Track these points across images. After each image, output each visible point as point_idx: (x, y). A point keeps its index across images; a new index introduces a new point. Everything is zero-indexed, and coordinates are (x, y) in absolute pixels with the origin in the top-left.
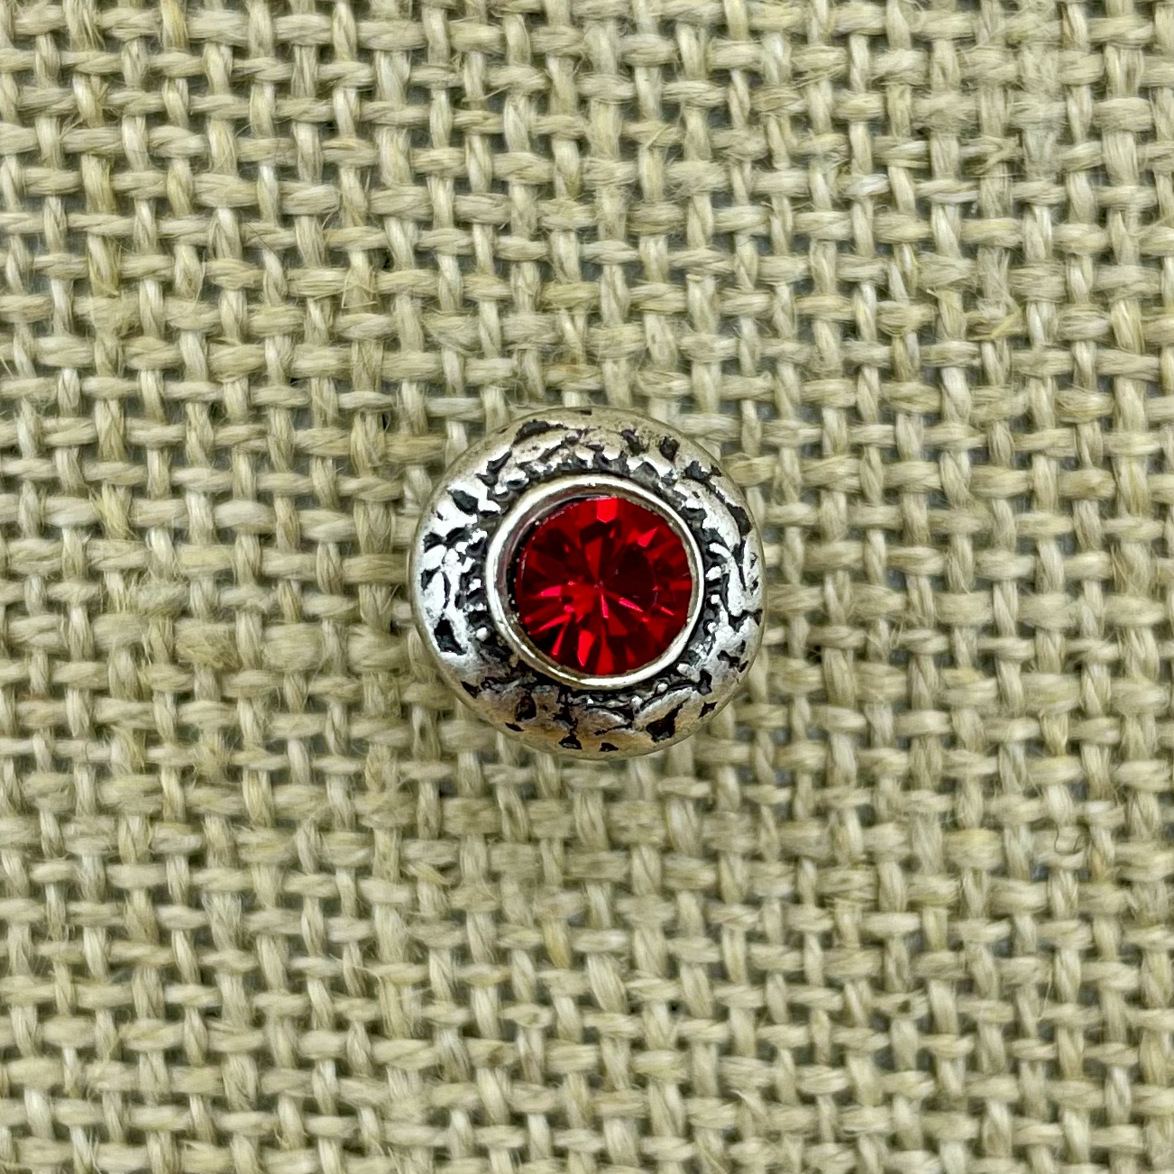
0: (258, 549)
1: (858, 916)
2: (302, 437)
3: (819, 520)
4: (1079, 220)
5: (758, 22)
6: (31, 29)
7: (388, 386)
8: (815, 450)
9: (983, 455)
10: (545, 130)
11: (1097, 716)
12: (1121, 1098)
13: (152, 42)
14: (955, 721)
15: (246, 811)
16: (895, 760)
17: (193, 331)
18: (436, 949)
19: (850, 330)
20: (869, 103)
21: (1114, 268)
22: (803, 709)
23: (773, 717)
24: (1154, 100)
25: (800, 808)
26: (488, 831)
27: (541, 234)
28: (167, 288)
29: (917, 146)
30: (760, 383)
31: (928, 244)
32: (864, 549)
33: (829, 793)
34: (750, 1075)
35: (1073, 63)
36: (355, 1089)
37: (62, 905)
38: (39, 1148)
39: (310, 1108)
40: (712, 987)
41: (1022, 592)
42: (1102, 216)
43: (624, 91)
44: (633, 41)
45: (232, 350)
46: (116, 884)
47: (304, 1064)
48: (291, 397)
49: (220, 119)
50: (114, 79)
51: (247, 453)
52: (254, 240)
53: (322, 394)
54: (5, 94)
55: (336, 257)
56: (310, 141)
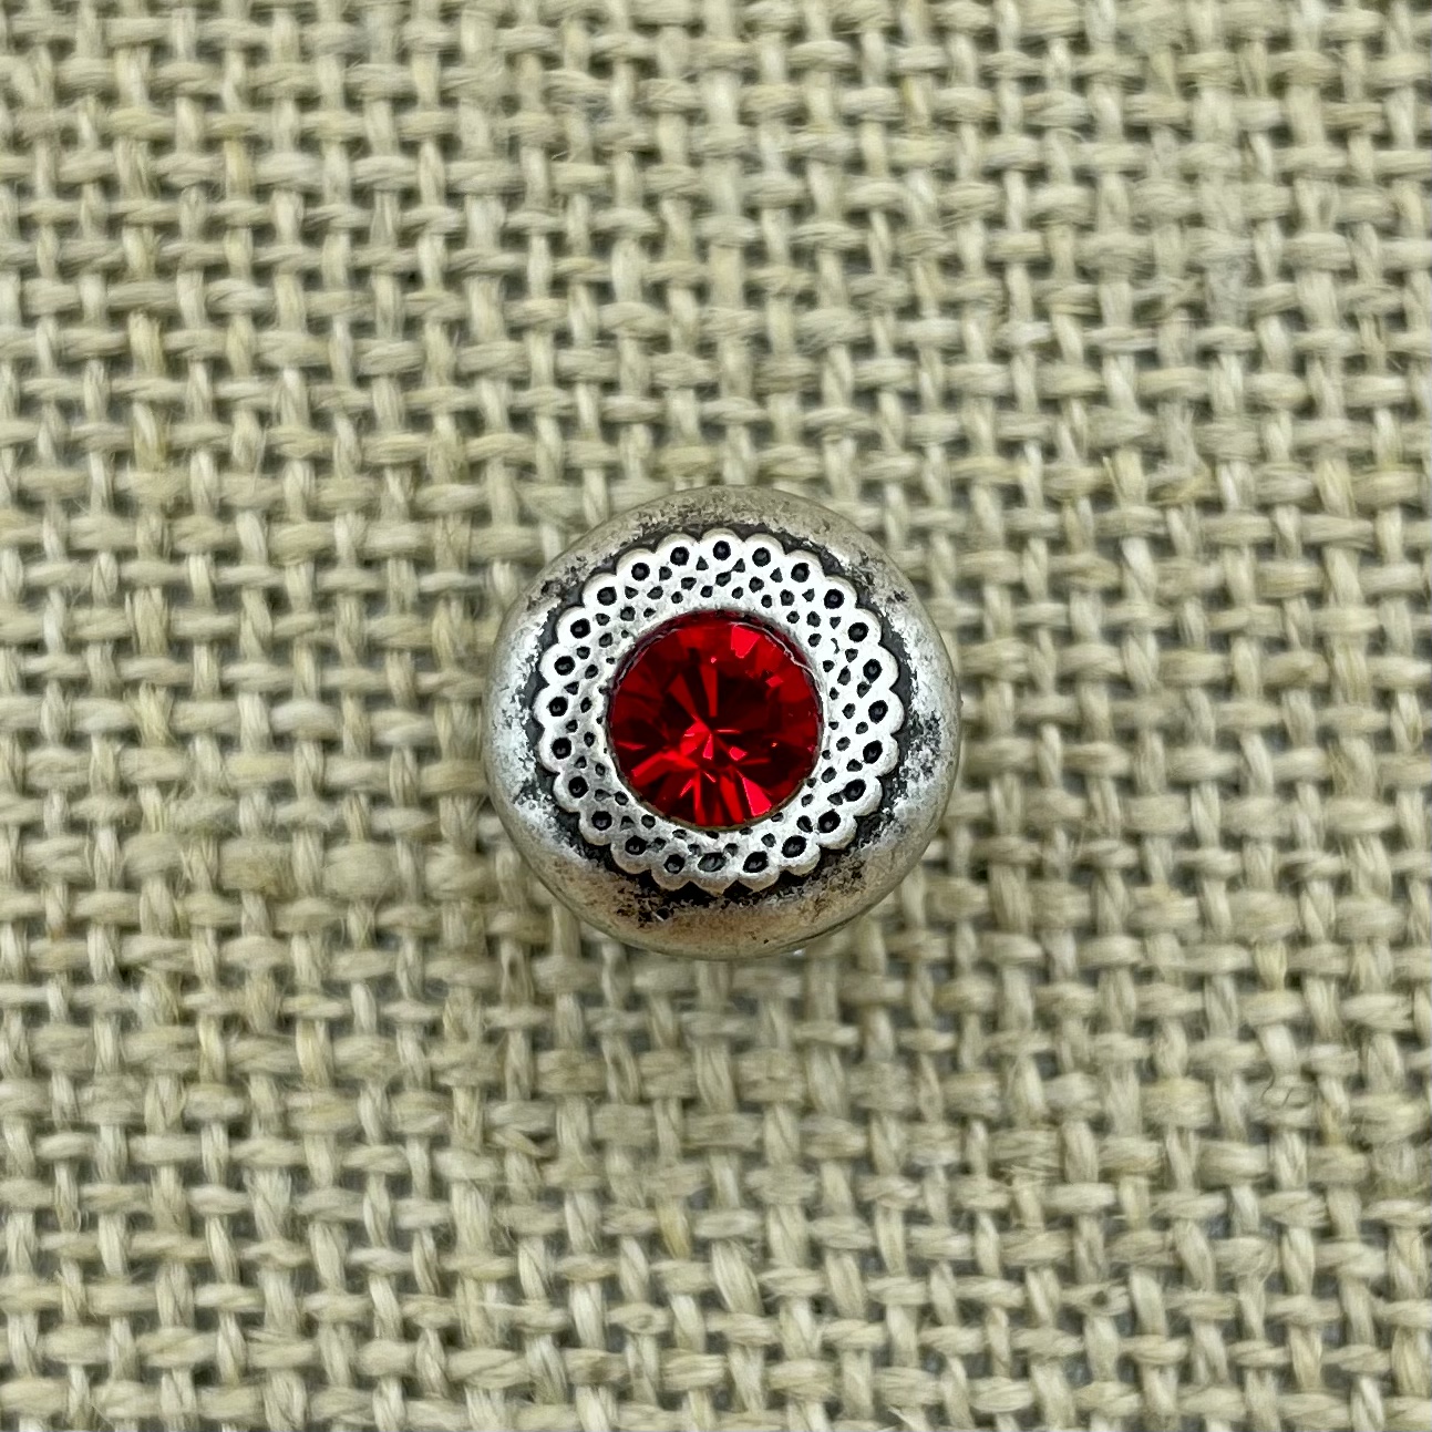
0: (321, 758)
1: (1040, 1191)
2: (378, 626)
3: (981, 713)
4: (1272, 368)
5: (901, 158)
6: (77, 177)
7: (476, 566)
8: (973, 633)
9: (1172, 637)
10: (659, 276)
11: (1320, 942)
12: (1370, 1415)
13: (212, 189)
14: (1150, 946)
15: (298, 1066)
16: (1078, 995)
17: (250, 508)
18: (528, 1236)
19: (1013, 496)
20: (1030, 241)
21: (1316, 422)
23: (932, 947)
24: (1353, 236)
25: (967, 1057)
26: (592, 1088)
27: (655, 392)
28: (223, 460)
29: (1081, 289)
30: (911, 556)
31: (1098, 398)
32: (1036, 746)
33: (1001, 1037)
34: (912, 1388)
35: (1257, 195)
36: (428, 1413)
37: (74, 1187)
40: (864, 1277)
41: (1224, 797)
42: (1301, 363)
43: (747, 231)
44: (757, 180)
45: (296, 528)
46: (140, 1159)
47: (363, 1382)
48: (364, 580)
49: (288, 272)
50: (167, 229)
51: (310, 646)
52: (324, 404)
53: (400, 578)
54: (44, 247)
55: (418, 420)
56: (391, 293)
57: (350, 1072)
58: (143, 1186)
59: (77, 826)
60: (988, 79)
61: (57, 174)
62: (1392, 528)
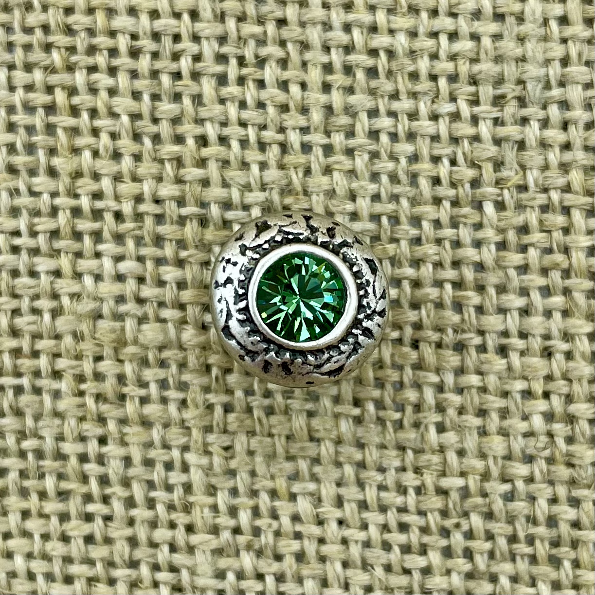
0: (137, 285)
1: (434, 479)
2: (162, 229)
3: (418, 276)
4: (553, 128)
5: (393, 26)
6: (32, 25)
7: (203, 205)
8: (417, 241)
9: (502, 246)
10: (285, 78)
11: (558, 379)
12: (567, 576)
13: (91, 32)
14: (486, 380)
15: (127, 416)
16: (456, 399)
17: (108, 175)
18: (221, 489)
19: (436, 181)
20: (449, 67)
21: (570, 153)
22: (409, 371)
23: (394, 376)
24: (593, 68)
25: (406, 422)
26: (249, 430)
27: (282, 130)
28: (96, 154)
29: (472, 89)
30: (391, 207)
31: (476, 138)
32: (441, 291)
33: (421, 415)
34: (378, 558)
35: (551, 49)
36: (179, 559)
37: (35, 461)
38: (21, 584)
39: (156, 567)
40: (359, 512)
41: (520, 315)
42: (565, 126)
43: (325, 59)
44: (330, 35)
45: (127, 185)
46: (62, 451)
47: (153, 545)
48: (156, 209)
49: (124, 71)
50: (72, 50)
51: (132, 237)
52: (139, 130)
53: (171, 208)
54: (18, 56)
55: (179, 139)
56: (168, 82)
57: (148, 418)
58: (62, 462)
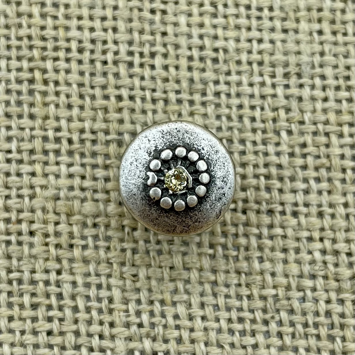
0: (81, 180)
1: (258, 290)
2: (96, 148)
3: (245, 173)
4: (317, 89)
5: (227, 36)
6: (22, 35)
7: (120, 134)
8: (243, 153)
9: (292, 155)
10: (166, 64)
11: (327, 230)
12: (339, 347)
13: (56, 39)
14: (286, 231)
15: (74, 257)
16: (268, 243)
17: (64, 118)
18: (131, 300)
19: (253, 119)
20: (258, 57)
21: (328, 103)
22: (241, 228)
23: (233, 230)
24: (337, 58)
25: (240, 257)
26: (148, 264)
27: (165, 92)
28: (57, 106)
29: (271, 69)
31: (274, 96)
32: (258, 181)
33: (249, 252)
34: (226, 339)
35: (314, 47)
36: (106, 343)
37: (17, 286)
40: (214, 312)
41: (304, 194)
42: (324, 88)
43: (189, 53)
44: (191, 41)
45: (75, 123)
46: (34, 279)
47: (90, 335)
48: (93, 137)
49: (74, 60)
50: (44, 49)
51: (78, 153)
52: (83, 93)
53: (101, 136)
54: (13, 53)
55: (106, 97)
56: (100, 66)
57: (87, 258)
58: (35, 286)
59: (19, 196)
60: (248, 17)
61: (17, 34)
62: (346, 129)
